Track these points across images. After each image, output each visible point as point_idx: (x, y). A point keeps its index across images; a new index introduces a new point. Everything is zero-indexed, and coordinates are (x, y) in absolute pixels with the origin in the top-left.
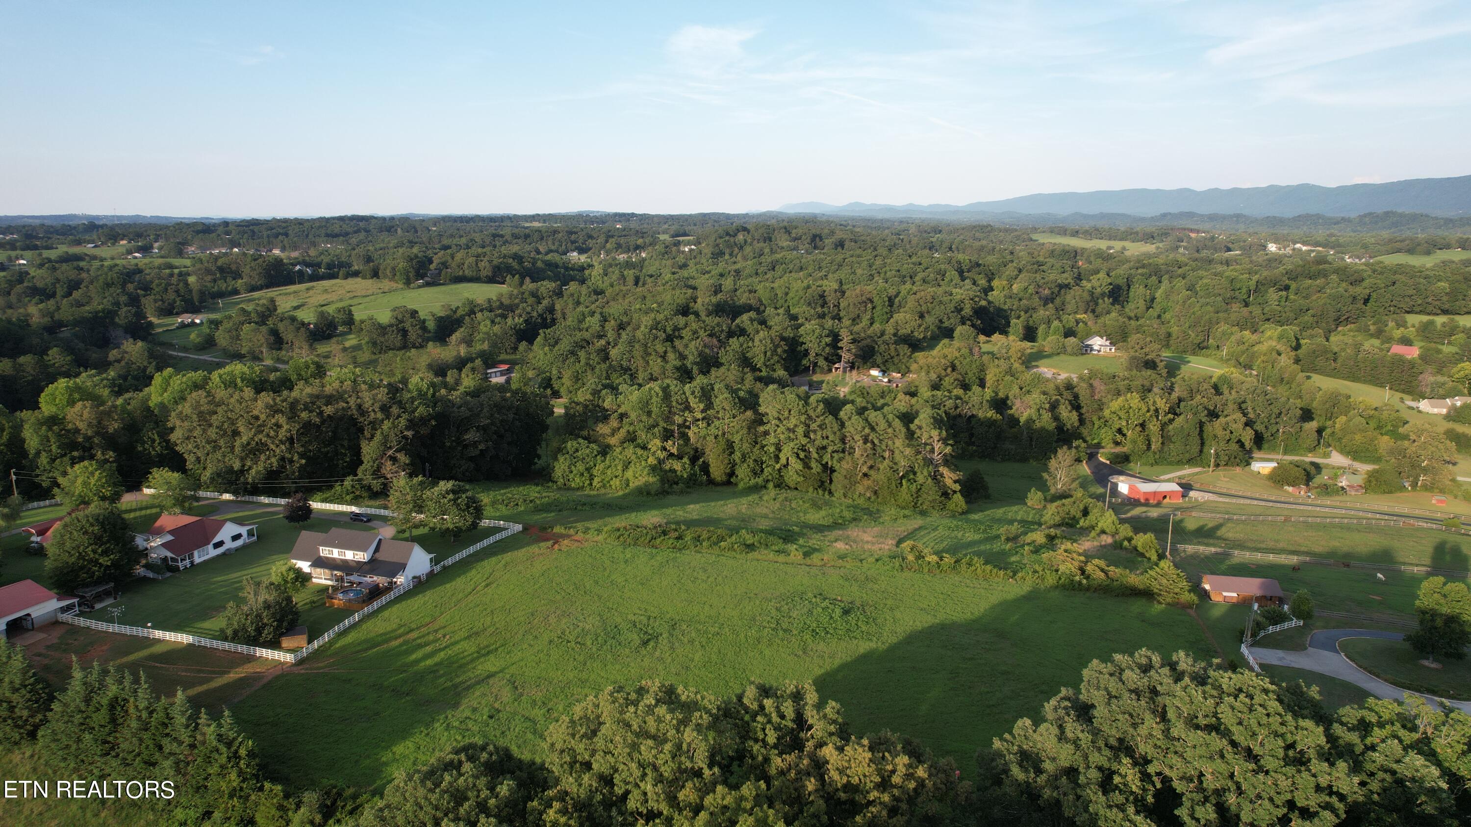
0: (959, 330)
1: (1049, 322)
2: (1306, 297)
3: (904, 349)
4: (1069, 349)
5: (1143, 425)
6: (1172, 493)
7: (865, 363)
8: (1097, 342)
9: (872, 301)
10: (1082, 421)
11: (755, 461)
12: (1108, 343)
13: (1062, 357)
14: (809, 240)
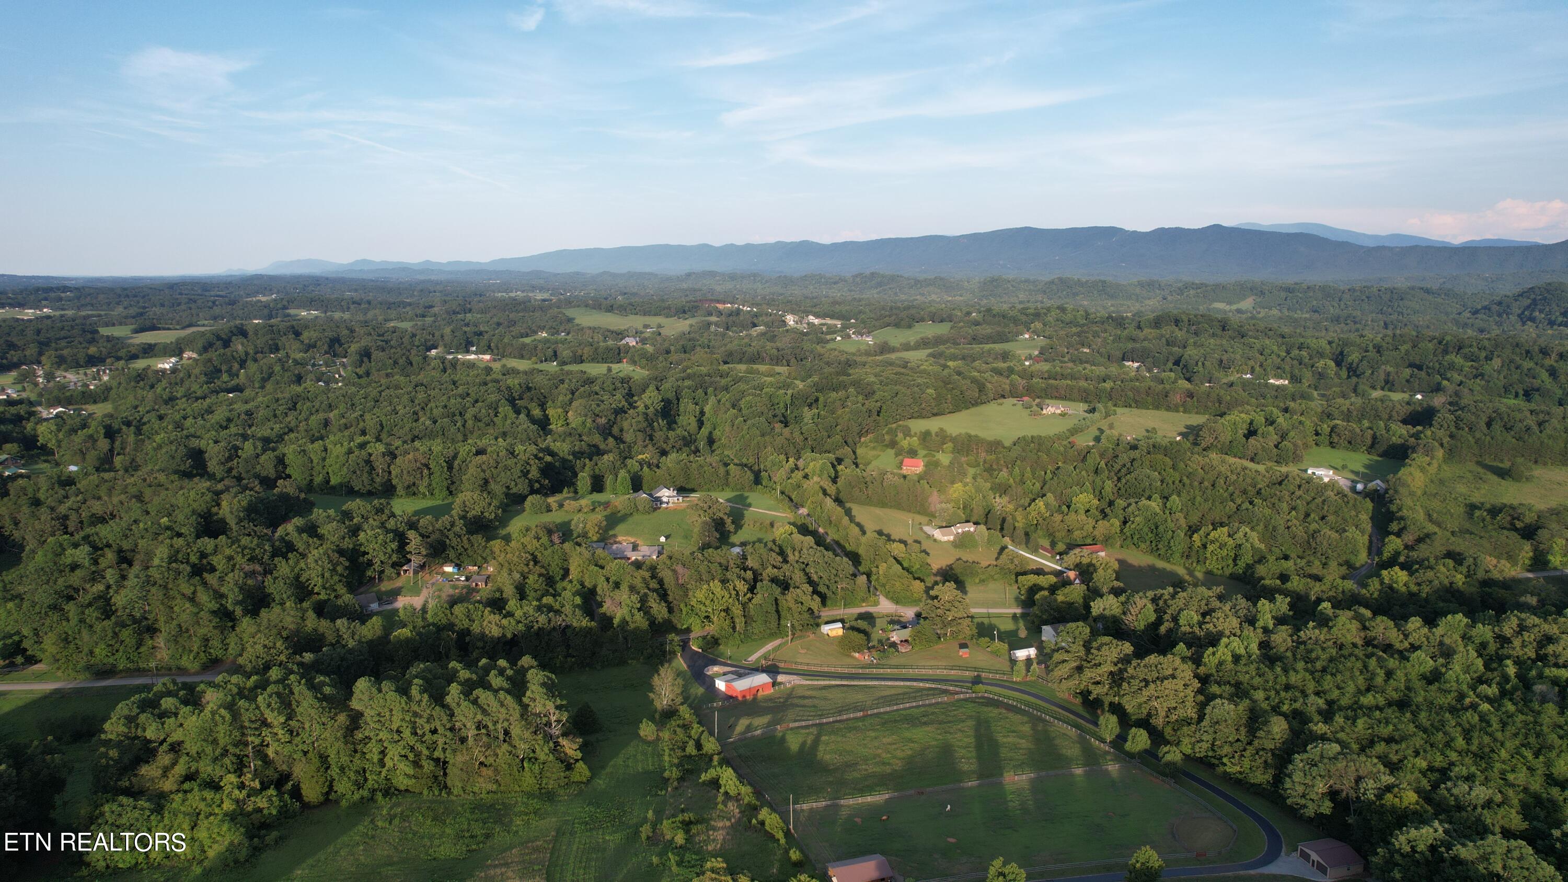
0: (530, 500)
1: (615, 473)
3: (478, 538)
4: (640, 507)
5: (727, 610)
6: (763, 686)
7: (437, 561)
8: (666, 494)
10: (670, 610)
11: (357, 772)
12: (675, 493)
13: (637, 519)
14: (326, 347)
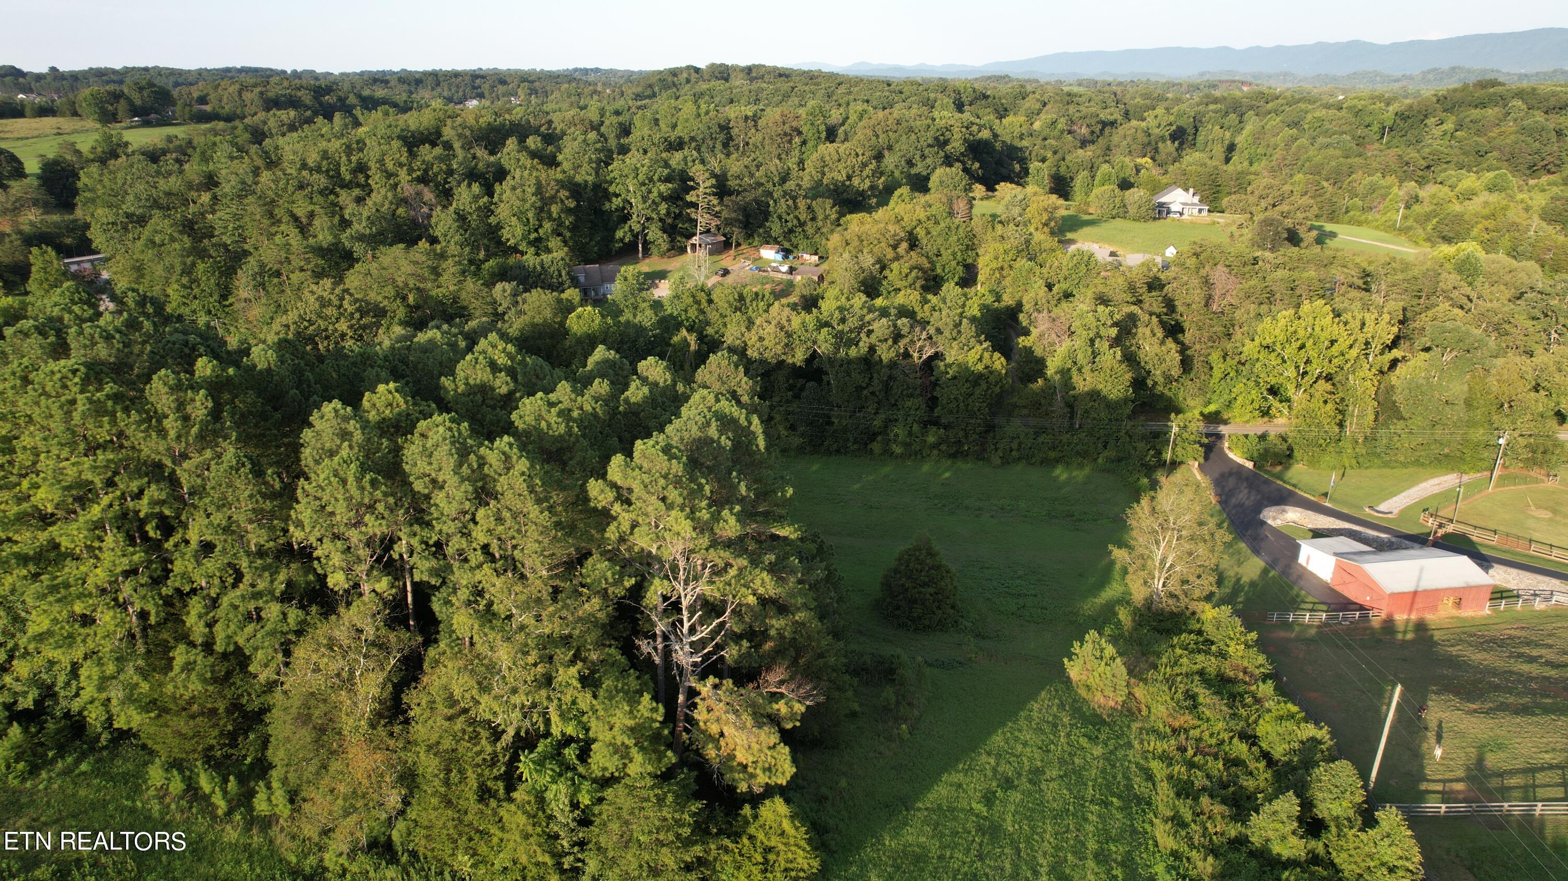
0: (940, 175)
1: (1092, 168)
3: (826, 208)
4: (1132, 210)
6: (1466, 593)
7: (749, 236)
8: (1177, 199)
9: (800, 133)
10: (1186, 363)
12: (1196, 199)
13: (1118, 222)
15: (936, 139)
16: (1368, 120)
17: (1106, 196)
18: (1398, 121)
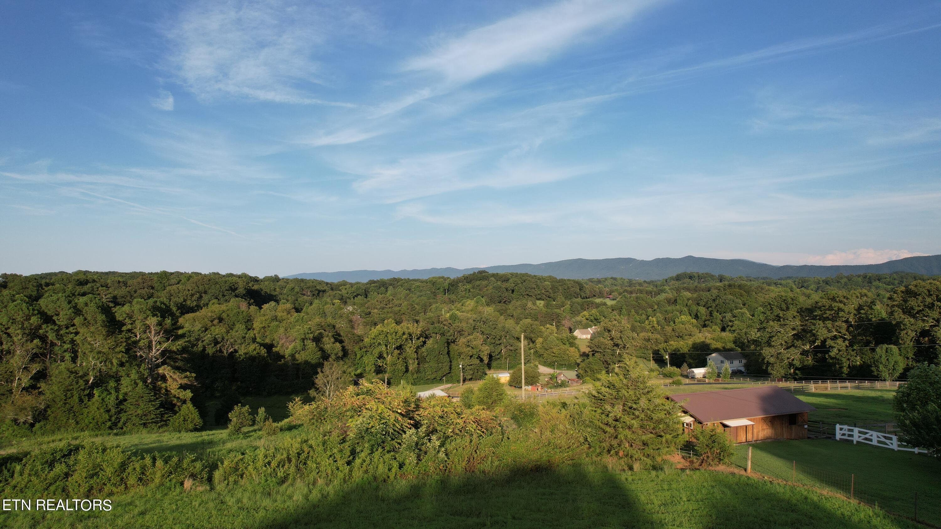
2: (480, 290)
5: (399, 348)
10: (345, 352)
15: (230, 287)
16: (438, 286)
17: (315, 309)
18: (450, 287)
